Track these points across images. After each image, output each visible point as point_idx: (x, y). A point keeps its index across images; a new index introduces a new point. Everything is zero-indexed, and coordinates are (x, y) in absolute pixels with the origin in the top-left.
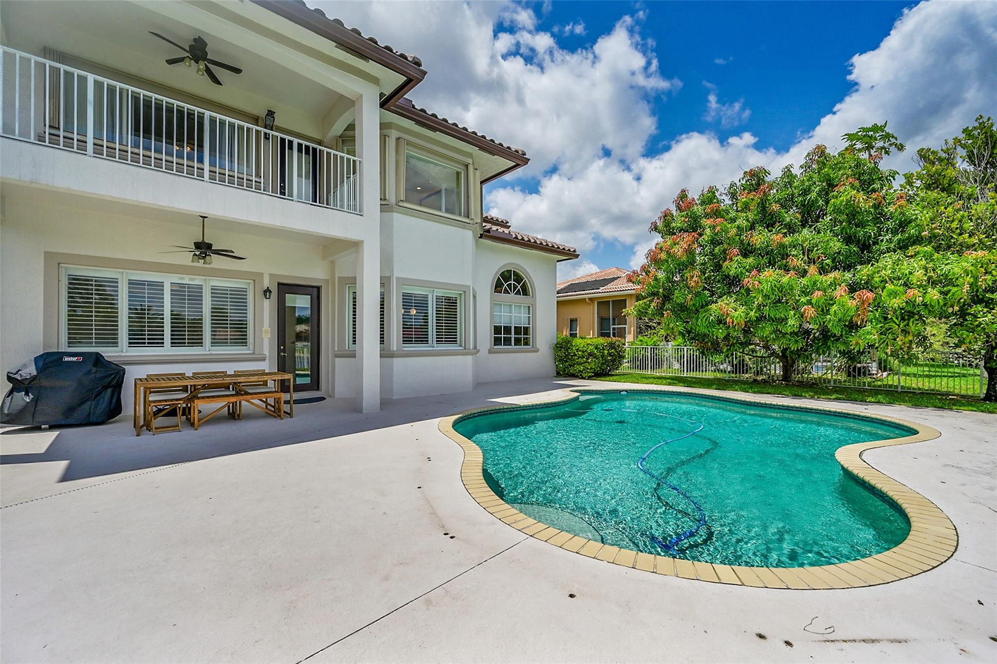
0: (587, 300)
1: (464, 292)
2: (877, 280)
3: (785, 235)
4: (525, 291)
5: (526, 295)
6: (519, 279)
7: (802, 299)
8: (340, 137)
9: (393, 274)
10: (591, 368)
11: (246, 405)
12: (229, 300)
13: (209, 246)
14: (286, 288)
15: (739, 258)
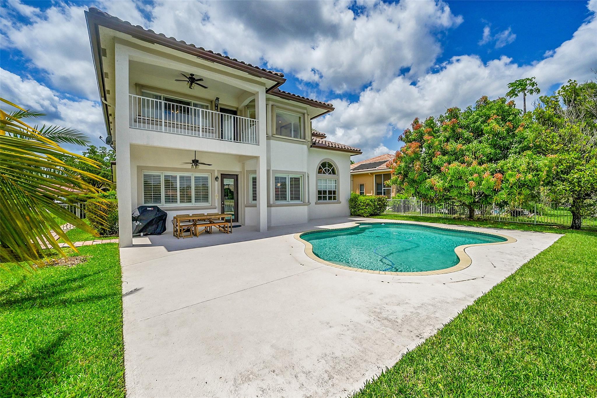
0: (369, 174)
1: (303, 175)
2: (505, 168)
3: (464, 144)
4: (334, 173)
5: (334, 174)
6: (330, 165)
7: (470, 178)
8: (246, 106)
9: (270, 168)
10: (368, 212)
11: (214, 228)
12: (201, 182)
13: (197, 161)
14: (224, 176)
15: (441, 156)
